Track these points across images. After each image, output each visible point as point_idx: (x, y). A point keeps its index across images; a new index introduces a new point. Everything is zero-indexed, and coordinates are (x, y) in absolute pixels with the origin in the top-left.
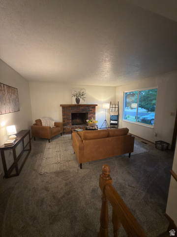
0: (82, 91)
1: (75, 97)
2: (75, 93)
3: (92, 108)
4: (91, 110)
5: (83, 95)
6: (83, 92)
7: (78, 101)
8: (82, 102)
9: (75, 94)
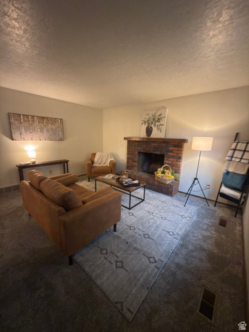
0: (158, 114)
1: (147, 125)
2: (147, 117)
3: (175, 146)
4: (171, 151)
5: (159, 120)
6: (160, 115)
7: (149, 131)
8: (156, 134)
9: (146, 120)
